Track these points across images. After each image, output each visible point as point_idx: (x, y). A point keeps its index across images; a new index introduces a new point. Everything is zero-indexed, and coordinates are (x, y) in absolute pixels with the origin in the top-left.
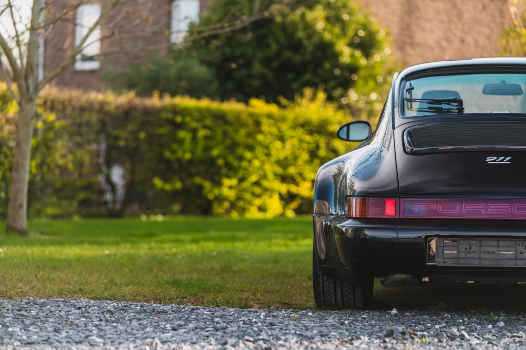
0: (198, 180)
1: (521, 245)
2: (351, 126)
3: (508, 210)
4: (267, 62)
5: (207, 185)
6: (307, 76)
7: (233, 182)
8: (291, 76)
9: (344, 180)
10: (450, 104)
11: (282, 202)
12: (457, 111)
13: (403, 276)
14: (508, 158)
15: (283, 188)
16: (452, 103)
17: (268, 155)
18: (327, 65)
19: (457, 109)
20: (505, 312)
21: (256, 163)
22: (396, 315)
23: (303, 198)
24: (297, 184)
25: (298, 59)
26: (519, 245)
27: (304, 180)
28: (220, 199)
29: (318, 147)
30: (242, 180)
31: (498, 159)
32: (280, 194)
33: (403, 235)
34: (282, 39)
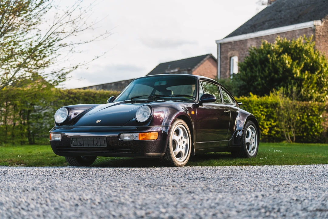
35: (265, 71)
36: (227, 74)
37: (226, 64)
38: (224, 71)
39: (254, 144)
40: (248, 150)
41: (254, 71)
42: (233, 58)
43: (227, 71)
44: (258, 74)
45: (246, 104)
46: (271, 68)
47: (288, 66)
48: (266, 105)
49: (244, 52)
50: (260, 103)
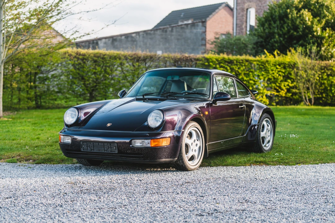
6: (301, 42)
8: (295, 42)
24: (279, 92)
27: (282, 89)
32: (267, 95)
35: (284, 28)
36: (243, 26)
37: (243, 16)
38: (241, 23)
39: (270, 137)
40: (263, 144)
41: (272, 27)
42: (249, 10)
43: (243, 24)
44: (276, 31)
45: (263, 64)
46: (290, 25)
47: (308, 23)
48: (283, 65)
49: (262, 4)
50: (277, 63)
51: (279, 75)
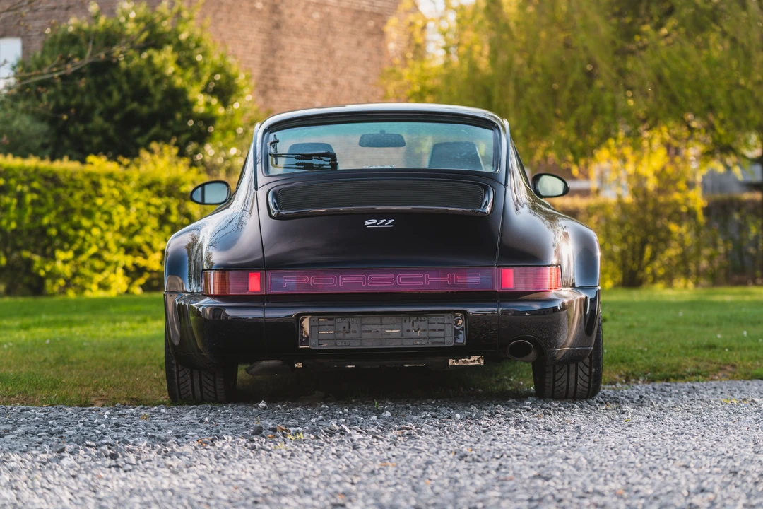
0: (26, 254)
1: (408, 321)
2: (207, 187)
3: (392, 281)
4: (108, 114)
5: (37, 258)
6: (155, 130)
7: (70, 255)
8: (136, 130)
9: (200, 251)
10: (321, 159)
11: (127, 279)
12: (330, 167)
13: (272, 362)
14: (390, 221)
15: (128, 261)
16: (324, 158)
17: (109, 222)
18: (179, 116)
19: (330, 164)
20: (391, 401)
21: (96, 231)
22: (264, 408)
23: (152, 272)
24: (146, 257)
25: (145, 110)
26: (405, 321)
27: (154, 251)
28: (53, 276)
29: (168, 211)
30: (78, 253)
31: (378, 222)
32: (125, 268)
33: (271, 314)
34: (126, 87)
47: (174, 81)
51: (149, 213)
